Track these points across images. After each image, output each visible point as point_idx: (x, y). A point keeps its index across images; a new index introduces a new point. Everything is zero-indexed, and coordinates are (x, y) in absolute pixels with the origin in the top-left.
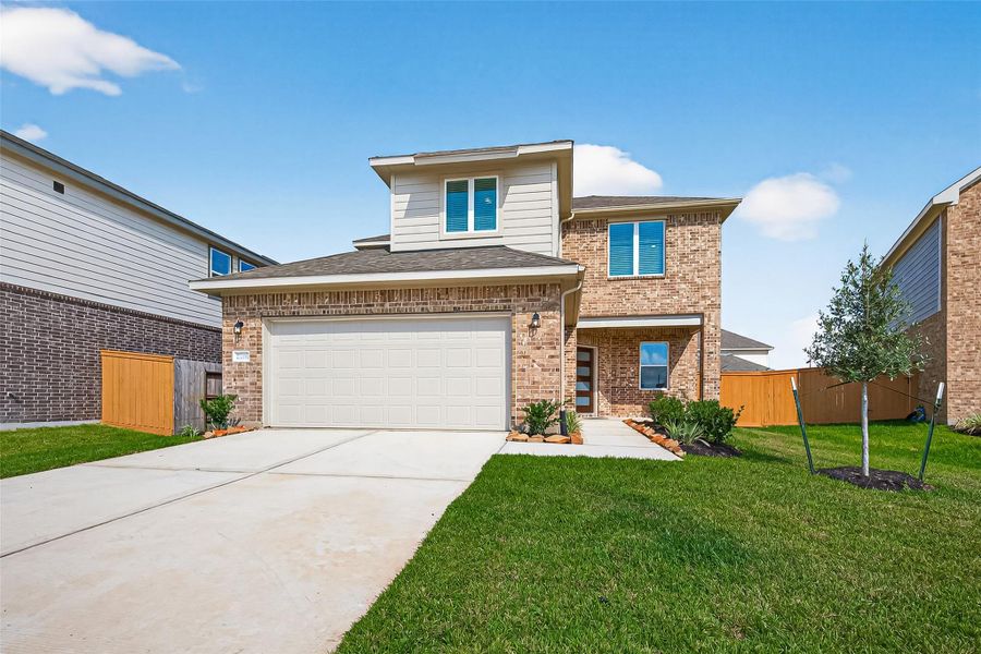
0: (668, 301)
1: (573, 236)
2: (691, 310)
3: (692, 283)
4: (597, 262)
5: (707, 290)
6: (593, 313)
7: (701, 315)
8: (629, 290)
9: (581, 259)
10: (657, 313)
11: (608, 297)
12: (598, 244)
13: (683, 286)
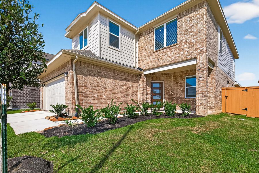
0: (178, 55)
1: (142, 38)
2: (190, 57)
3: (191, 43)
4: (150, 46)
5: (198, 45)
6: (148, 68)
7: (195, 58)
8: (161, 55)
9: (144, 47)
10: (173, 62)
11: (153, 60)
12: (150, 38)
13: (185, 46)
